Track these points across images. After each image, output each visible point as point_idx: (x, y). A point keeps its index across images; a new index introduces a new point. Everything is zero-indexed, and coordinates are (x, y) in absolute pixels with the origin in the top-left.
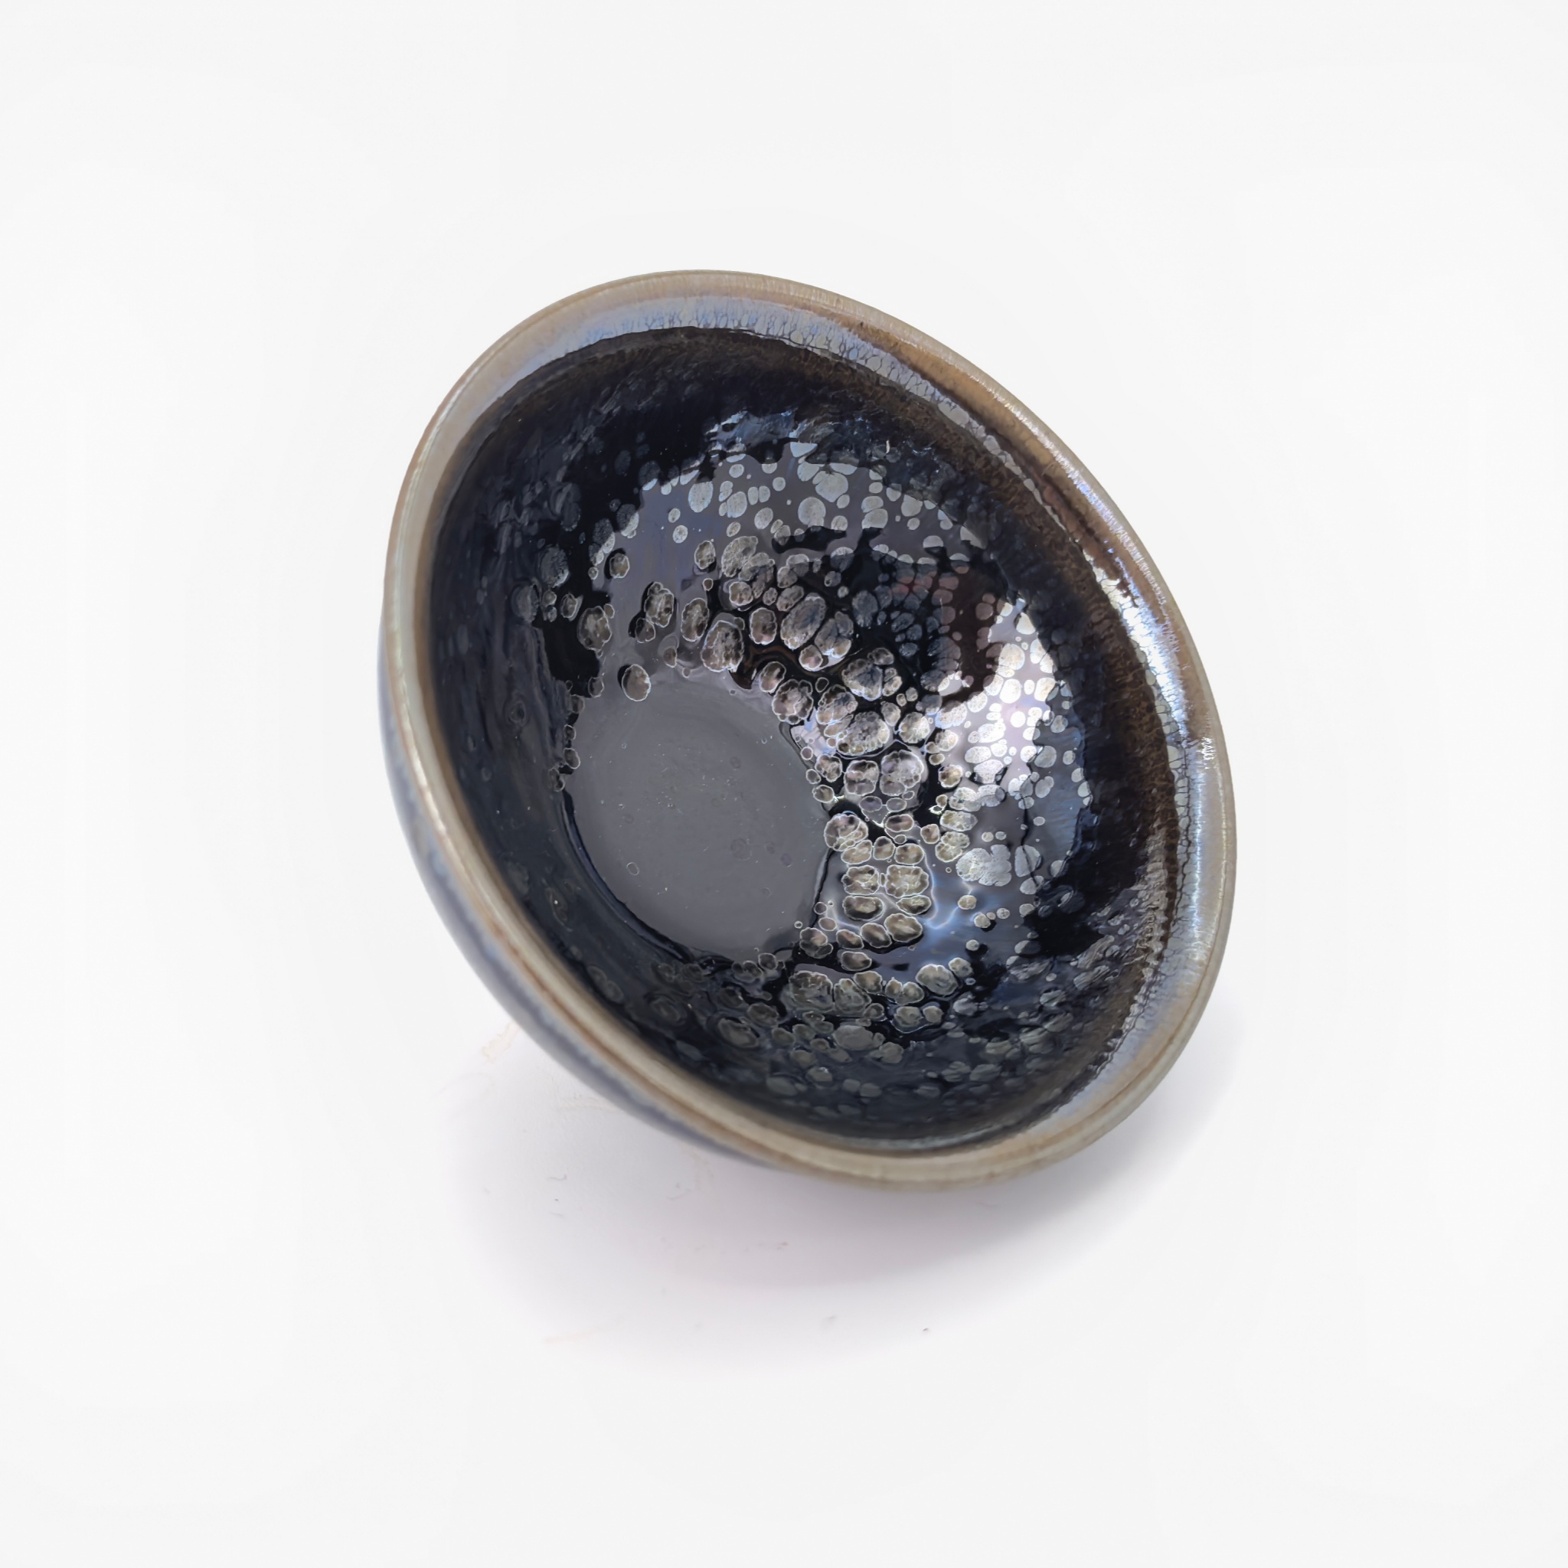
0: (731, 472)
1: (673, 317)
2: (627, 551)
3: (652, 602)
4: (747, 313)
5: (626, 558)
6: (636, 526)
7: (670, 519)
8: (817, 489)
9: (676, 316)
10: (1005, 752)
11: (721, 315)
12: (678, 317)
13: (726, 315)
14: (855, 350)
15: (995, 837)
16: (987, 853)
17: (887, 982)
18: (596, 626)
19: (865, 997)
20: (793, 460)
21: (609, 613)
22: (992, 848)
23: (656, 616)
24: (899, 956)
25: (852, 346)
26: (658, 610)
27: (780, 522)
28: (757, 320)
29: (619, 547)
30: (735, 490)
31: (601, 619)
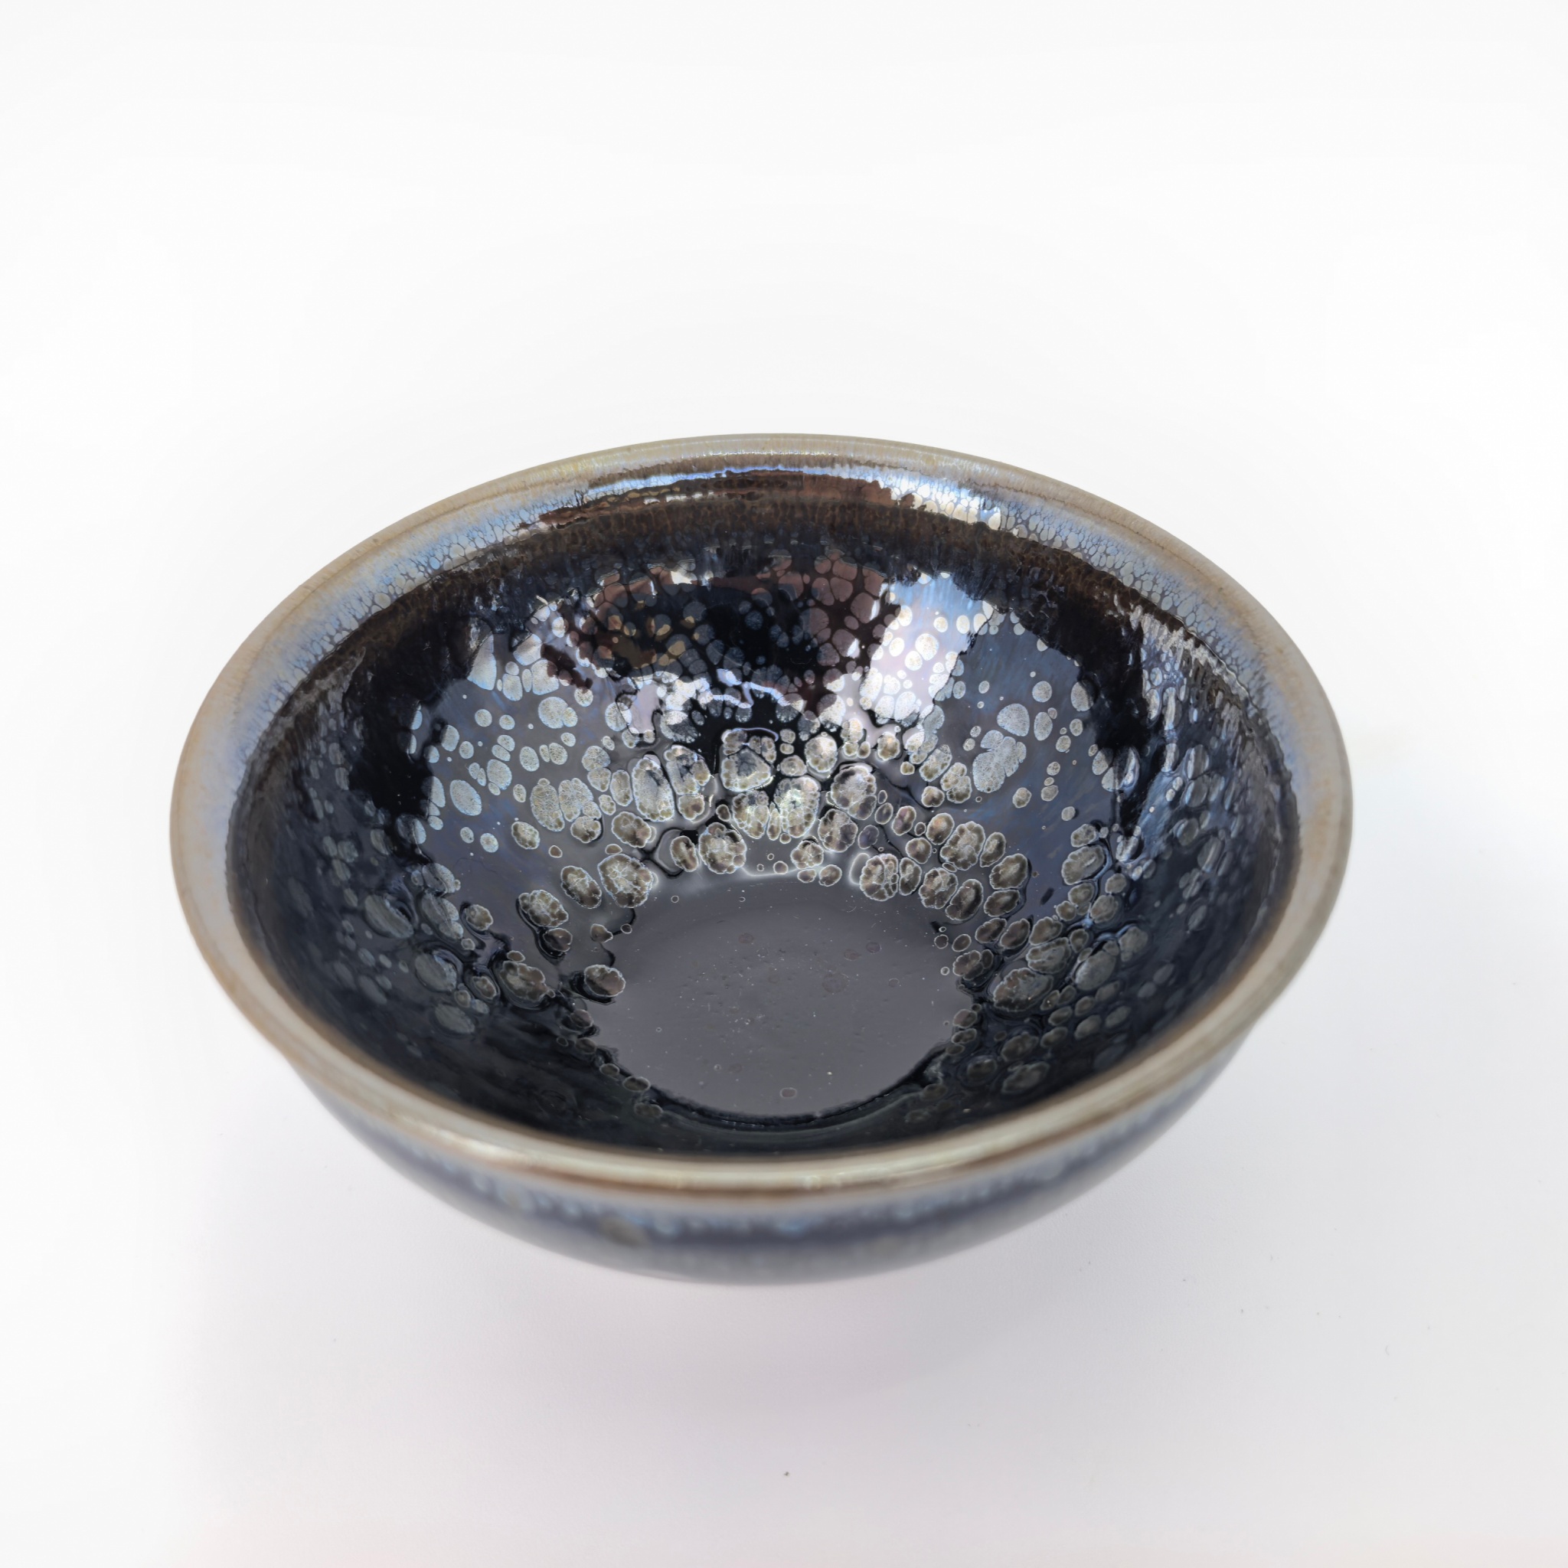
0: (463, 756)
1: (278, 685)
2: (469, 899)
3: (536, 914)
4: (325, 623)
5: (476, 906)
6: (452, 876)
7: (468, 841)
8: (536, 692)
9: (279, 682)
10: (898, 682)
11: (308, 645)
12: (281, 682)
13: (313, 641)
14: (432, 559)
15: (974, 738)
16: (985, 754)
17: (1056, 914)
18: (523, 979)
19: (1058, 943)
20: (494, 694)
21: (517, 958)
22: (983, 746)
23: (552, 919)
24: (1036, 892)
25: (425, 559)
26: (548, 914)
27: (543, 747)
28: (338, 620)
29: (460, 903)
30: (484, 766)
31: (518, 969)
